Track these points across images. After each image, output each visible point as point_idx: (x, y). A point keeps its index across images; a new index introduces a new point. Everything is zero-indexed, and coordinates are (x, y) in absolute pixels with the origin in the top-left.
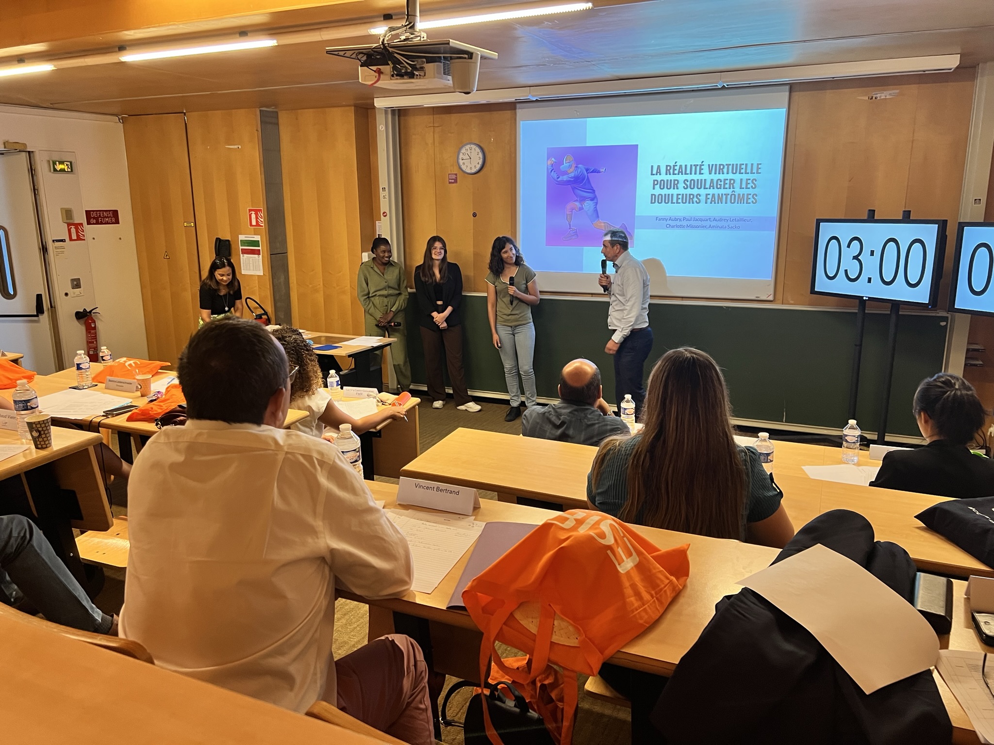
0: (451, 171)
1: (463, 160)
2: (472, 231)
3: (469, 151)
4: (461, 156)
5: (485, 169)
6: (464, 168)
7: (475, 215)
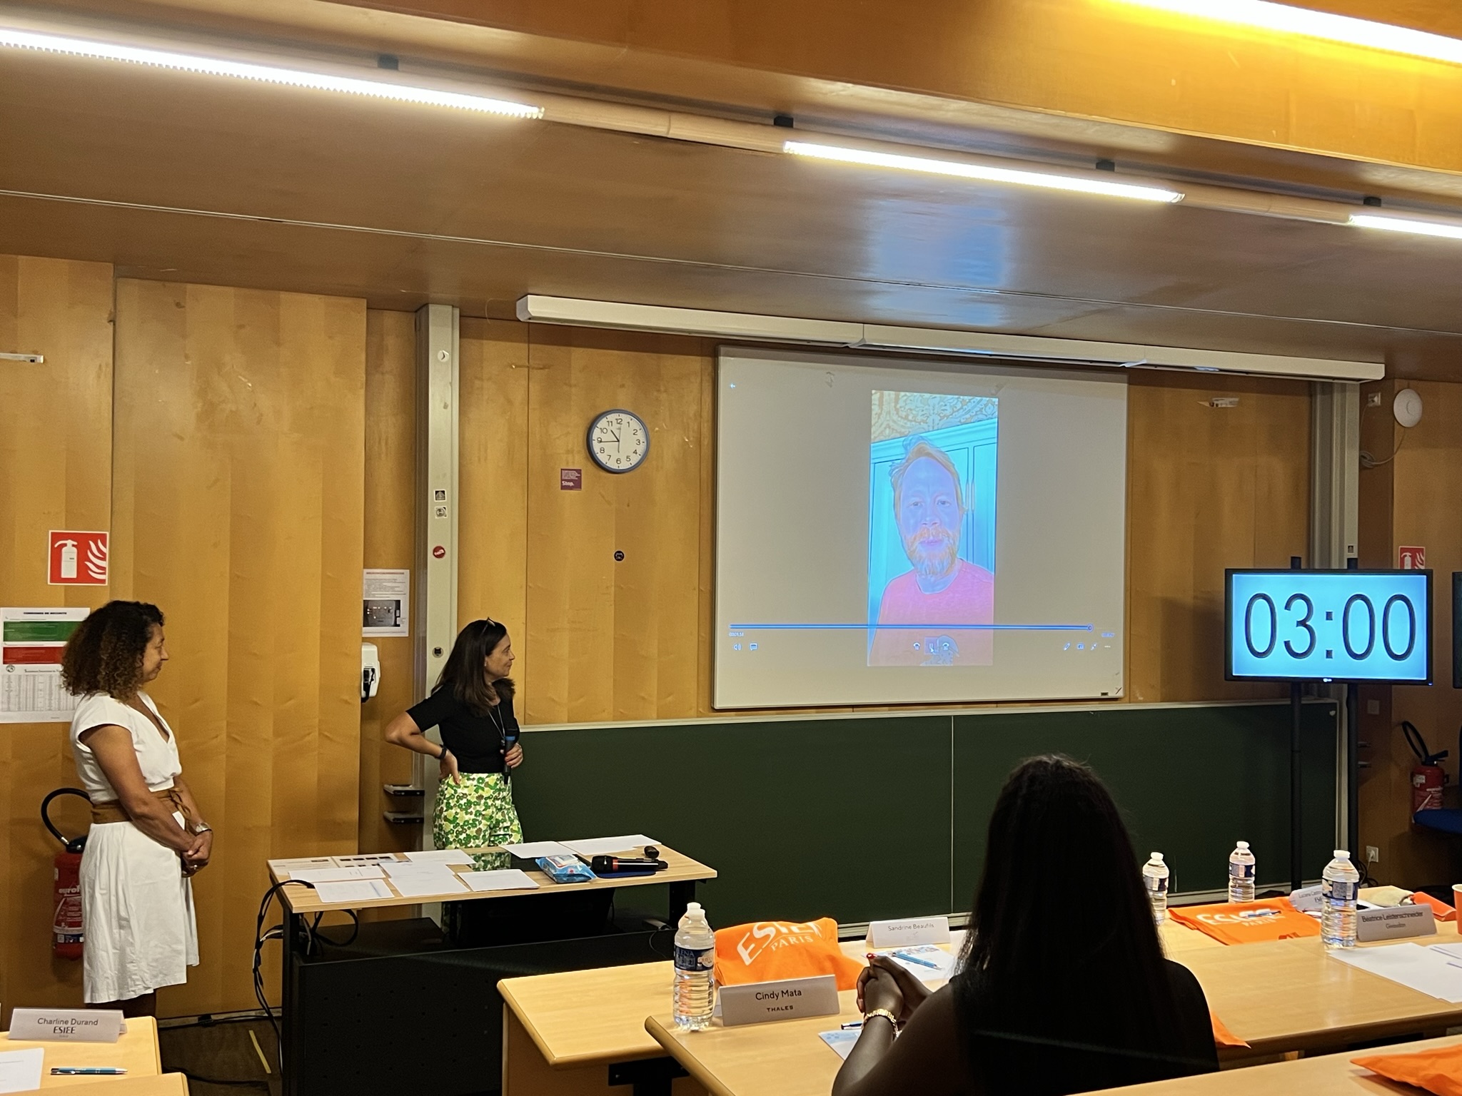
0: (567, 463)
1: (601, 441)
2: (613, 588)
3: (616, 426)
4: (596, 434)
5: (644, 465)
6: (602, 458)
7: (619, 556)
